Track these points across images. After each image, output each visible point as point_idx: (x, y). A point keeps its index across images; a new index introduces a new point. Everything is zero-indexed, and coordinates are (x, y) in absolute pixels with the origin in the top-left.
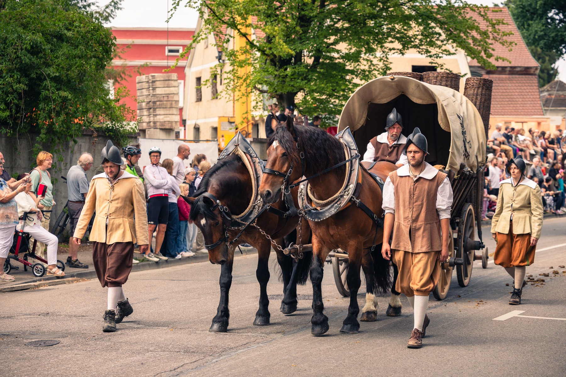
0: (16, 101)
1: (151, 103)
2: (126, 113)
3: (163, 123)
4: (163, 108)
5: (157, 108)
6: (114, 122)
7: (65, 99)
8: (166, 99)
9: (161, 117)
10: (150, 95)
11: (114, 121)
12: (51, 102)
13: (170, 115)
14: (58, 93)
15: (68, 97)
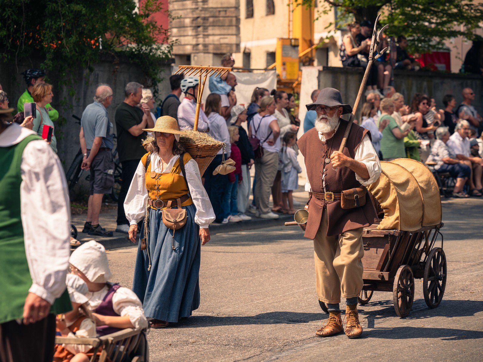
0: (15, 17)
1: (199, 20)
2: (157, 32)
3: (218, 46)
4: (219, 26)
5: (210, 26)
6: (140, 45)
7: (78, 15)
8: (222, 14)
9: (217, 38)
10: (197, 8)
11: (141, 43)
12: (60, 19)
13: (228, 35)
14: (69, 7)
15: (81, 11)
